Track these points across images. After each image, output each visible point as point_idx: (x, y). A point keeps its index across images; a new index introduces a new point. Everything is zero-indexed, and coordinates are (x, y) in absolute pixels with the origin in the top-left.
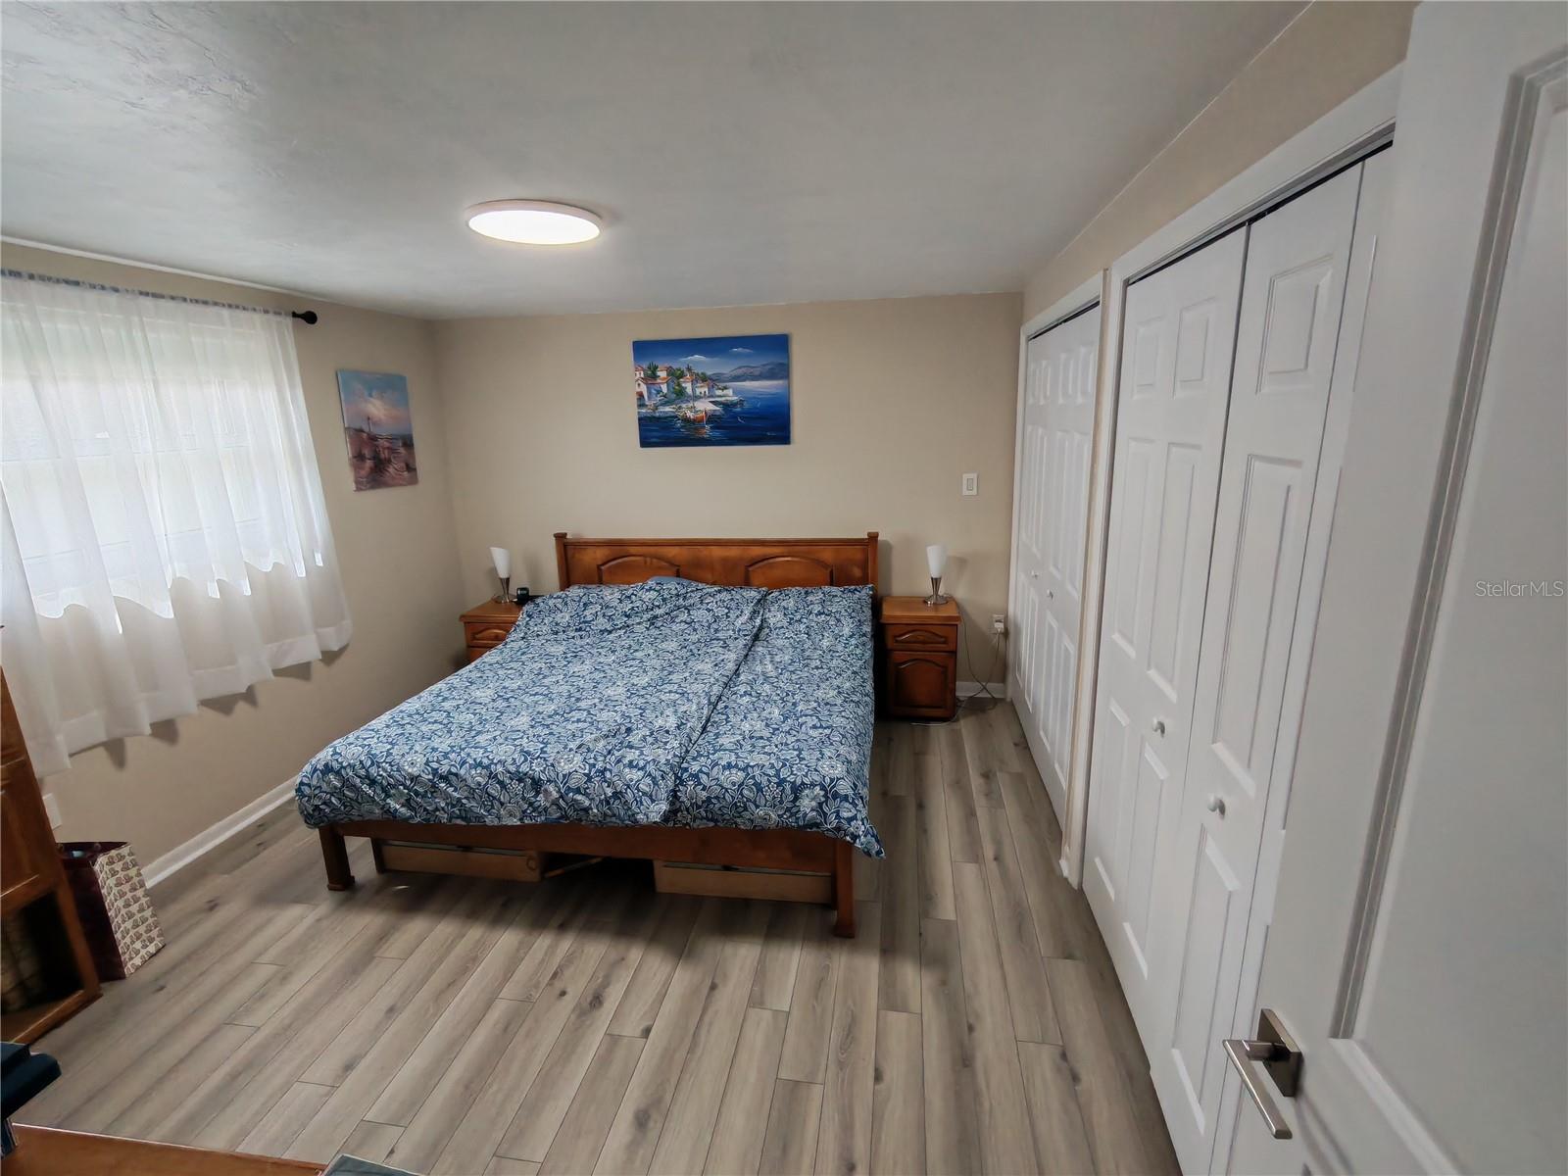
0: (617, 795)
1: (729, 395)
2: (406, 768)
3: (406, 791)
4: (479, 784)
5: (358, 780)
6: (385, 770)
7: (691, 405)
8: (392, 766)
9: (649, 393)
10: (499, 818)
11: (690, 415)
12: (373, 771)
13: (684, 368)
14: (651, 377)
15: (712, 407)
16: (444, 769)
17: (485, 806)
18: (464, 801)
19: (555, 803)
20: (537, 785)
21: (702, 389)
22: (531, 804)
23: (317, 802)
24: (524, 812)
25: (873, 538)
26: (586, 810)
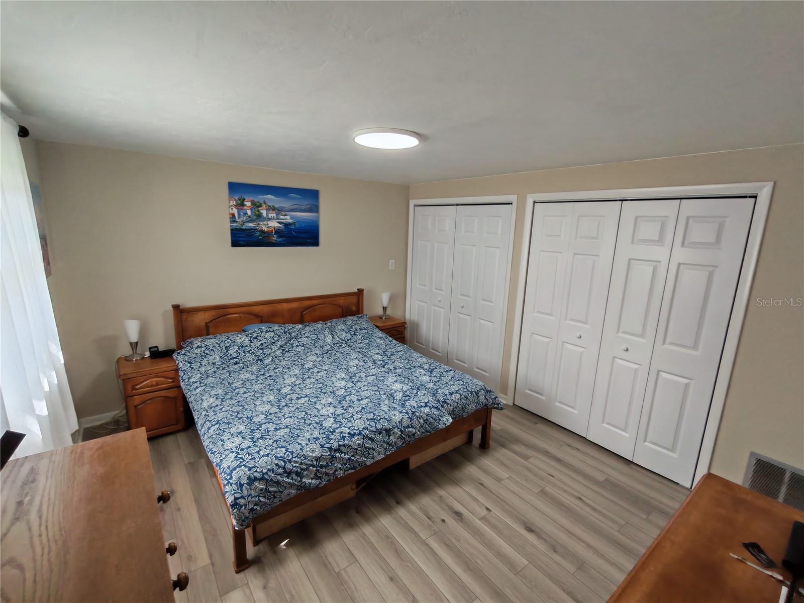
0: (426, 421)
1: (288, 219)
2: (311, 454)
3: (315, 469)
4: (359, 444)
5: (279, 477)
6: (296, 462)
7: (265, 223)
8: (300, 458)
9: (239, 214)
10: (373, 458)
11: (265, 229)
12: (288, 466)
13: (261, 202)
14: (240, 205)
15: (278, 225)
16: (335, 446)
17: (365, 455)
18: (352, 458)
19: (401, 437)
20: (388, 432)
21: (272, 215)
22: (388, 443)
23: (250, 506)
24: (385, 449)
25: (360, 292)
26: (414, 435)
